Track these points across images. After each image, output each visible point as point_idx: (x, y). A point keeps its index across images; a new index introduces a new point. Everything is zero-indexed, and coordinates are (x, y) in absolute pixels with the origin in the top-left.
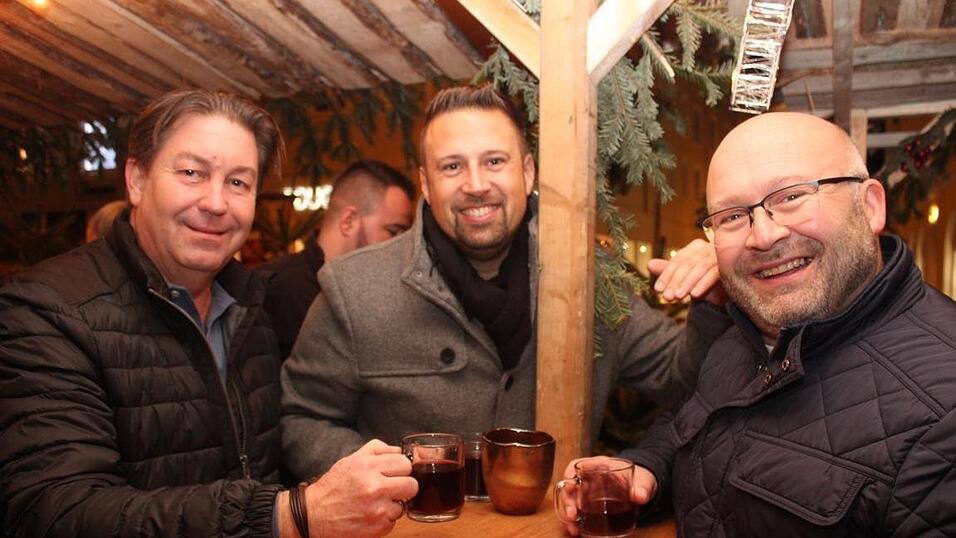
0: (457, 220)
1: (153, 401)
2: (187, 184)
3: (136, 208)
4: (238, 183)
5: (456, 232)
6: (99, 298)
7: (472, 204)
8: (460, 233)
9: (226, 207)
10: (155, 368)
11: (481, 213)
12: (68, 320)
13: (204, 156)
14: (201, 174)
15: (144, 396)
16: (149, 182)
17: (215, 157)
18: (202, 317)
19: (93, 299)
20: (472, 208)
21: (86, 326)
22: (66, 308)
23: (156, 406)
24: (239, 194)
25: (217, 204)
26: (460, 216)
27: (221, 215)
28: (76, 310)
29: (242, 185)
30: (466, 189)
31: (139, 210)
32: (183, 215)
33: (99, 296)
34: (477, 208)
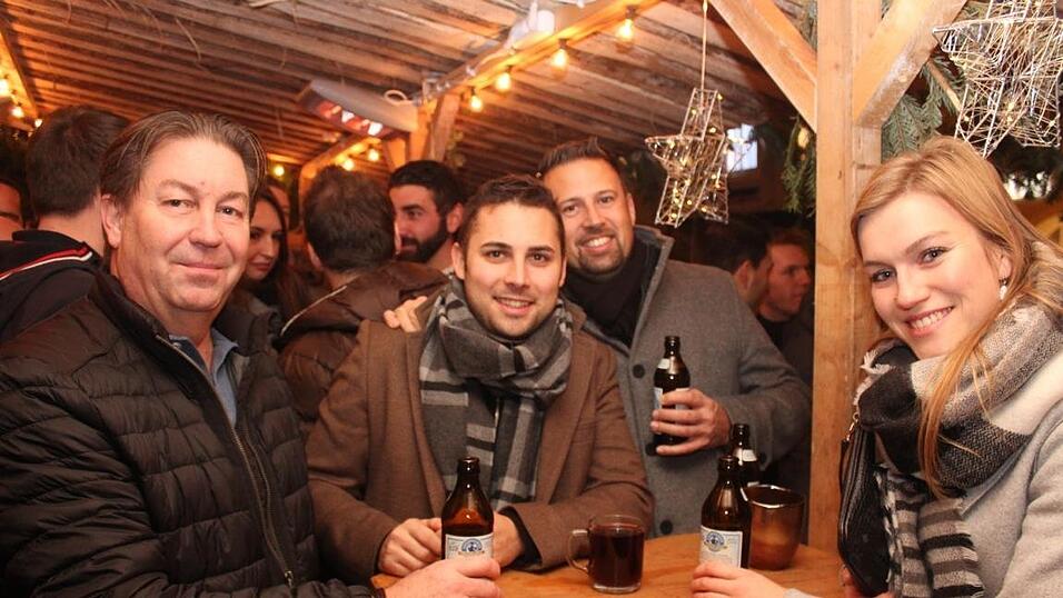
0: (580, 253)
1: (172, 466)
2: (175, 217)
3: (117, 249)
4: (229, 211)
5: (581, 264)
6: (93, 362)
7: (592, 236)
8: (584, 262)
9: (220, 237)
10: (167, 429)
11: (599, 243)
12: (62, 393)
13: (190, 183)
14: (188, 203)
15: (162, 461)
16: (130, 218)
17: (203, 183)
18: (208, 365)
19: (85, 364)
20: (592, 239)
21: (84, 395)
22: (58, 380)
23: (176, 471)
24: (232, 224)
25: (210, 236)
26: (583, 249)
27: (215, 246)
28: (69, 379)
29: (234, 213)
30: (587, 224)
31: (119, 250)
32: (174, 252)
33: (92, 358)
34: (597, 238)
